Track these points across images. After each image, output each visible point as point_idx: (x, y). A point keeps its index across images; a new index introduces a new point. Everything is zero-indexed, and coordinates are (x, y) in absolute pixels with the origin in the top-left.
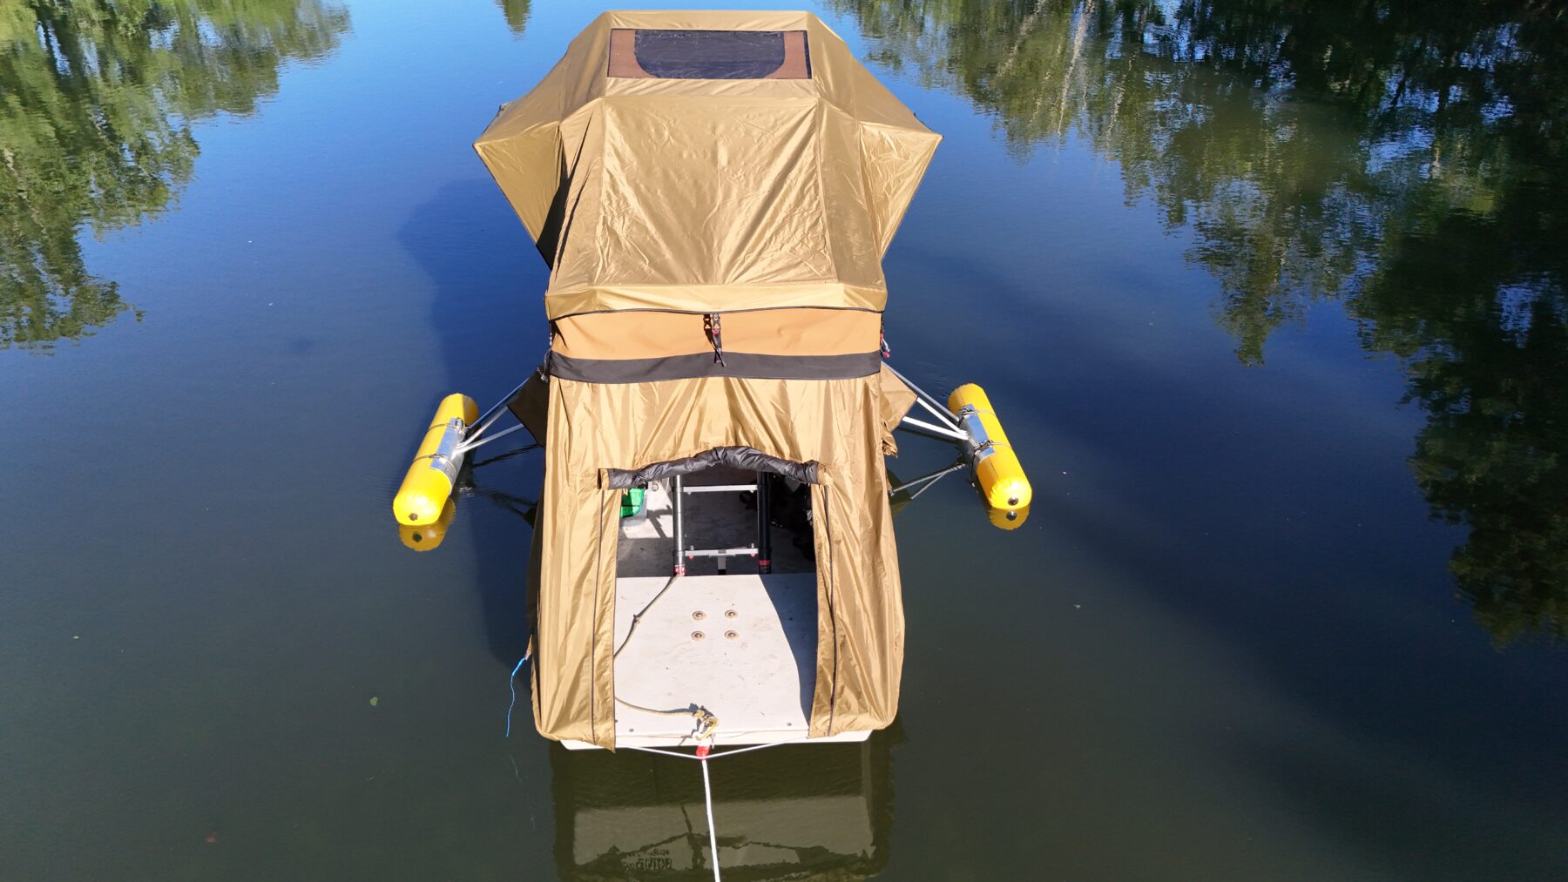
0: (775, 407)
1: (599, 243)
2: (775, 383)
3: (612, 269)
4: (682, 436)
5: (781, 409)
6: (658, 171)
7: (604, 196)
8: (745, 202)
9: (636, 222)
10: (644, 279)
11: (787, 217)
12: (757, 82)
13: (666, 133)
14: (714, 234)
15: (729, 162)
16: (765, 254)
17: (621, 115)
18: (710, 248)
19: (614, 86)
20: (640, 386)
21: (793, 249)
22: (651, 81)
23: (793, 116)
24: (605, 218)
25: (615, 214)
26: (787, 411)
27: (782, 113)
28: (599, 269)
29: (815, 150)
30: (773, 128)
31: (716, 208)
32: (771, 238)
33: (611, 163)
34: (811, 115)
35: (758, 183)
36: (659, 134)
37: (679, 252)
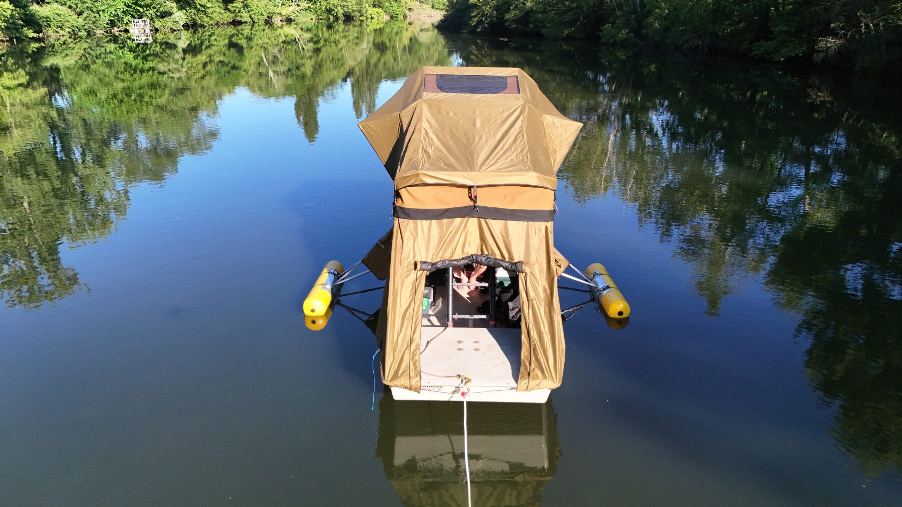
0: (501, 234)
1: (420, 156)
2: (502, 222)
3: (427, 165)
4: (456, 246)
5: (504, 235)
6: (448, 129)
7: (422, 138)
8: (488, 142)
9: (437, 148)
10: (441, 169)
11: (509, 147)
12: (494, 95)
13: (451, 114)
14: (475, 153)
15: (481, 126)
16: (498, 161)
17: (430, 106)
18: (472, 158)
19: (426, 95)
20: (437, 222)
21: (512, 160)
22: (444, 94)
23: (511, 108)
24: (423, 146)
25: (428, 145)
26: (508, 236)
27: (506, 107)
28: (421, 166)
29: (522, 121)
30: (502, 112)
31: (475, 143)
32: (501, 155)
33: (425, 125)
34: (520, 108)
35: (495, 134)
36: (448, 114)
37: (457, 159)
